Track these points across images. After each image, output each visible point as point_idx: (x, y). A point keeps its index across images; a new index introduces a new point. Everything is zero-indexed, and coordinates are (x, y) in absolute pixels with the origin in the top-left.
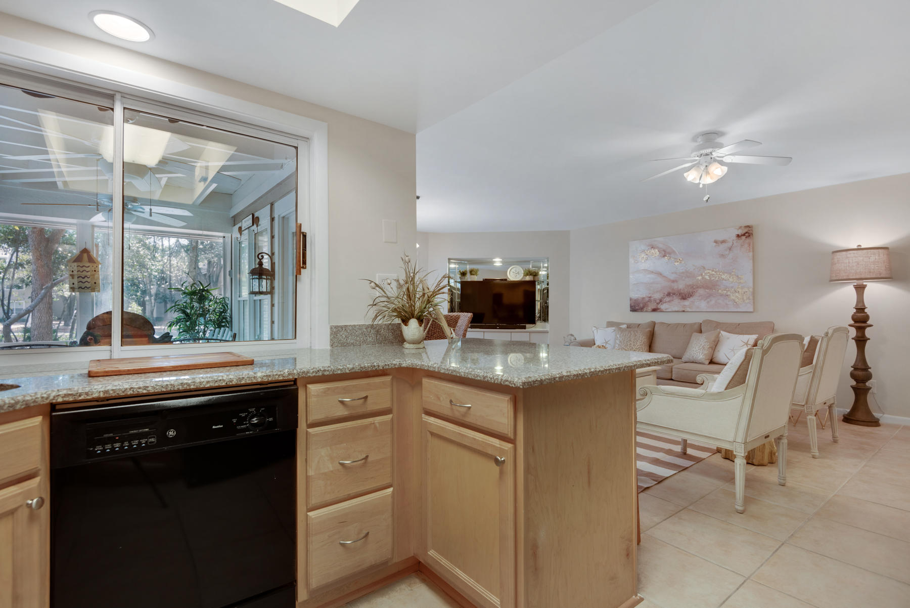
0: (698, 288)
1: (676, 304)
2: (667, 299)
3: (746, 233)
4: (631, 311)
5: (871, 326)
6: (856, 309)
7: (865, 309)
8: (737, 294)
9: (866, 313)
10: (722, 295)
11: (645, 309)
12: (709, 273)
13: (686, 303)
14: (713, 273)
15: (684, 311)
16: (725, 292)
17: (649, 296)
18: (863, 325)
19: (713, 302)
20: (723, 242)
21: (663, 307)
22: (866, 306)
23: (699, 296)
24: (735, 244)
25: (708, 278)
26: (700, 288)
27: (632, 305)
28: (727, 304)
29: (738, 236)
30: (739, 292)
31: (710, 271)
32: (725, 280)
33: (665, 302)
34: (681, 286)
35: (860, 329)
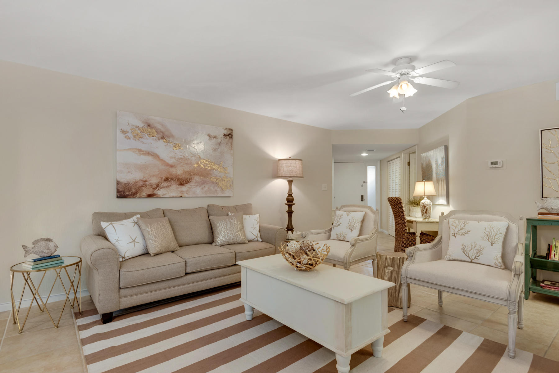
0: (194, 174)
1: (174, 190)
2: (165, 184)
3: (230, 134)
4: (118, 197)
5: (294, 204)
6: (288, 194)
7: (292, 194)
8: (223, 182)
9: (293, 197)
10: (213, 183)
11: (138, 195)
12: (204, 162)
13: (184, 188)
14: (207, 162)
15: (181, 197)
16: (215, 180)
17: (145, 179)
18: (291, 204)
19: (206, 189)
20: (215, 137)
21: (160, 192)
22: (293, 193)
23: (196, 183)
24: (222, 140)
25: (203, 167)
26: (197, 175)
27: (121, 190)
28: (216, 190)
29: (225, 135)
30: (224, 181)
31: (205, 161)
32: (215, 170)
33: (163, 187)
34: (179, 171)
35: (290, 206)
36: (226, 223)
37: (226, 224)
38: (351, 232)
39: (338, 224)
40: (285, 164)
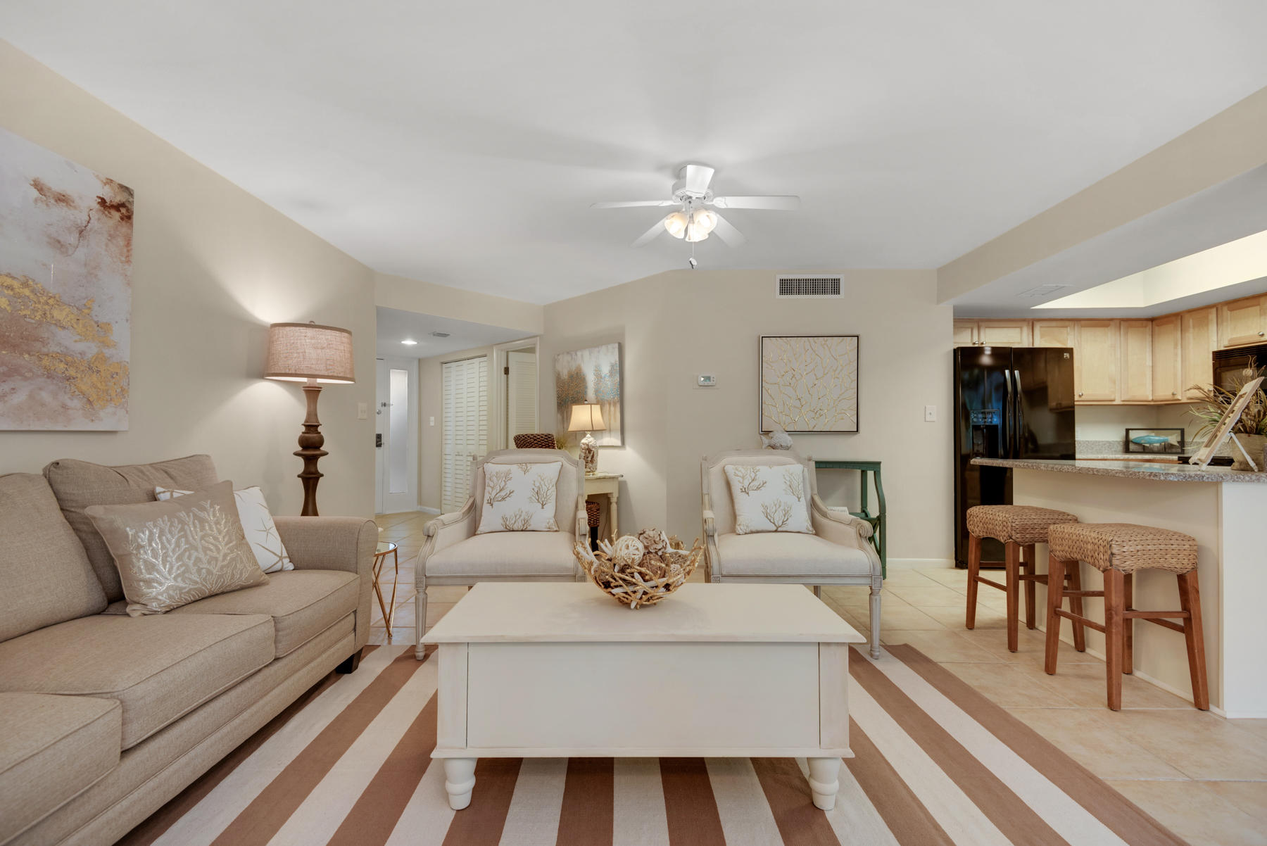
3: (123, 205)
5: (326, 454)
6: (307, 426)
7: (317, 426)
8: (94, 377)
9: (320, 433)
10: (50, 376)
14: (27, 292)
16: (62, 366)
18: (314, 452)
19: (18, 398)
20: (62, 199)
22: (320, 422)
24: (94, 224)
25: (8, 308)
28: (64, 406)
29: (103, 202)
30: (99, 371)
32: (63, 328)
35: (311, 461)
36: (181, 522)
37: (182, 529)
38: (543, 508)
39: (503, 494)
40: (311, 339)
